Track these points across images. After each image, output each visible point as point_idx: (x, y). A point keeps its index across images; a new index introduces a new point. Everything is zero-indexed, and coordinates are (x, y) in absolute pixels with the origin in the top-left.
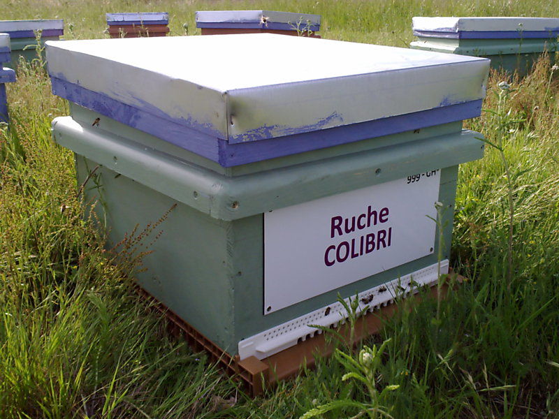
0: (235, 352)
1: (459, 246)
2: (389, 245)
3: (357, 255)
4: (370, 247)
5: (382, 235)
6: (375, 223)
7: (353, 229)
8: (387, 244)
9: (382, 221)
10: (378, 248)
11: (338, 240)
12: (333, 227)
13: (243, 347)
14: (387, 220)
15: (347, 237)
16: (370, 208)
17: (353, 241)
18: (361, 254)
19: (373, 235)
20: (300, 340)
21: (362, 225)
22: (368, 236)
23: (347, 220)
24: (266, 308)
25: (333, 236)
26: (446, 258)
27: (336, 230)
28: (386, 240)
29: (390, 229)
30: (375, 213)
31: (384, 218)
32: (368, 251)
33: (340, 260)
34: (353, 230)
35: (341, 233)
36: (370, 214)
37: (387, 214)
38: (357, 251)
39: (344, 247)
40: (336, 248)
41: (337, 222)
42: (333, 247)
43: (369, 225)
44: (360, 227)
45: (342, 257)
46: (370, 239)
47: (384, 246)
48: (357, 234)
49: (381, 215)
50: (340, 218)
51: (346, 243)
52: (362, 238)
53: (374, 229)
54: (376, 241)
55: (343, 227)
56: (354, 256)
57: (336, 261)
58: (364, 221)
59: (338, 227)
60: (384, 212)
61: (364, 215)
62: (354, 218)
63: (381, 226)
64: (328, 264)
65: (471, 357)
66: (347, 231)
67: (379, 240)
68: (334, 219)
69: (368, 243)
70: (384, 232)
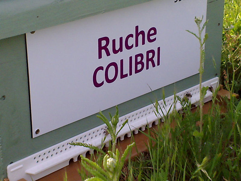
0: (3, 176)
1: (229, 64)
2: (158, 64)
3: (126, 75)
4: (139, 67)
5: (151, 55)
6: (143, 43)
7: (121, 49)
8: (156, 63)
9: (150, 41)
10: (147, 68)
11: (105, 61)
12: (100, 48)
13: (12, 170)
14: (155, 39)
15: (115, 58)
16: (137, 28)
17: (122, 61)
18: (131, 74)
19: (141, 55)
20: (71, 161)
21: (130, 45)
22: (137, 56)
23: (114, 41)
24: (34, 131)
25: (100, 57)
26: (216, 75)
27: (103, 51)
28: (155, 59)
29: (159, 49)
30: (143, 33)
31: (152, 38)
32: (137, 71)
33: (109, 81)
34: (121, 51)
35: (108, 54)
36: (137, 35)
37: (155, 33)
38: (126, 71)
39: (112, 68)
40: (105, 69)
41: (104, 43)
42: (101, 68)
43: (137, 45)
44: (128, 48)
45: (111, 77)
46: (139, 59)
47: (154, 66)
48: (125, 55)
49: (149, 35)
50: (107, 39)
51: (114, 64)
52: (131, 58)
53: (142, 49)
54: (144, 60)
55: (110, 47)
56: (123, 76)
57: (105, 82)
58: (132, 41)
59: (105, 48)
60: (152, 32)
61: (131, 36)
62: (121, 39)
63: (149, 46)
64: (97, 85)
65: (234, 167)
66: (115, 52)
67: (148, 60)
68: (100, 40)
69: (137, 63)
70: (153, 51)
